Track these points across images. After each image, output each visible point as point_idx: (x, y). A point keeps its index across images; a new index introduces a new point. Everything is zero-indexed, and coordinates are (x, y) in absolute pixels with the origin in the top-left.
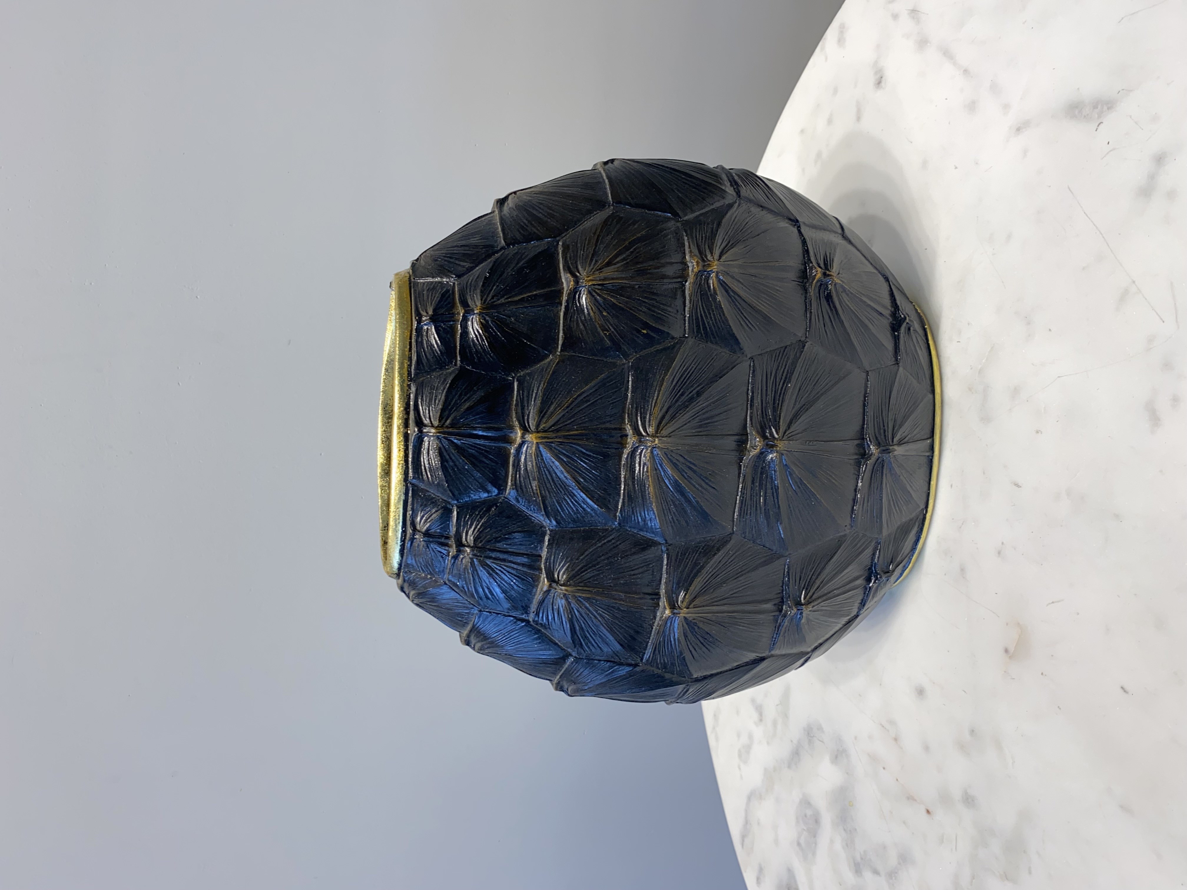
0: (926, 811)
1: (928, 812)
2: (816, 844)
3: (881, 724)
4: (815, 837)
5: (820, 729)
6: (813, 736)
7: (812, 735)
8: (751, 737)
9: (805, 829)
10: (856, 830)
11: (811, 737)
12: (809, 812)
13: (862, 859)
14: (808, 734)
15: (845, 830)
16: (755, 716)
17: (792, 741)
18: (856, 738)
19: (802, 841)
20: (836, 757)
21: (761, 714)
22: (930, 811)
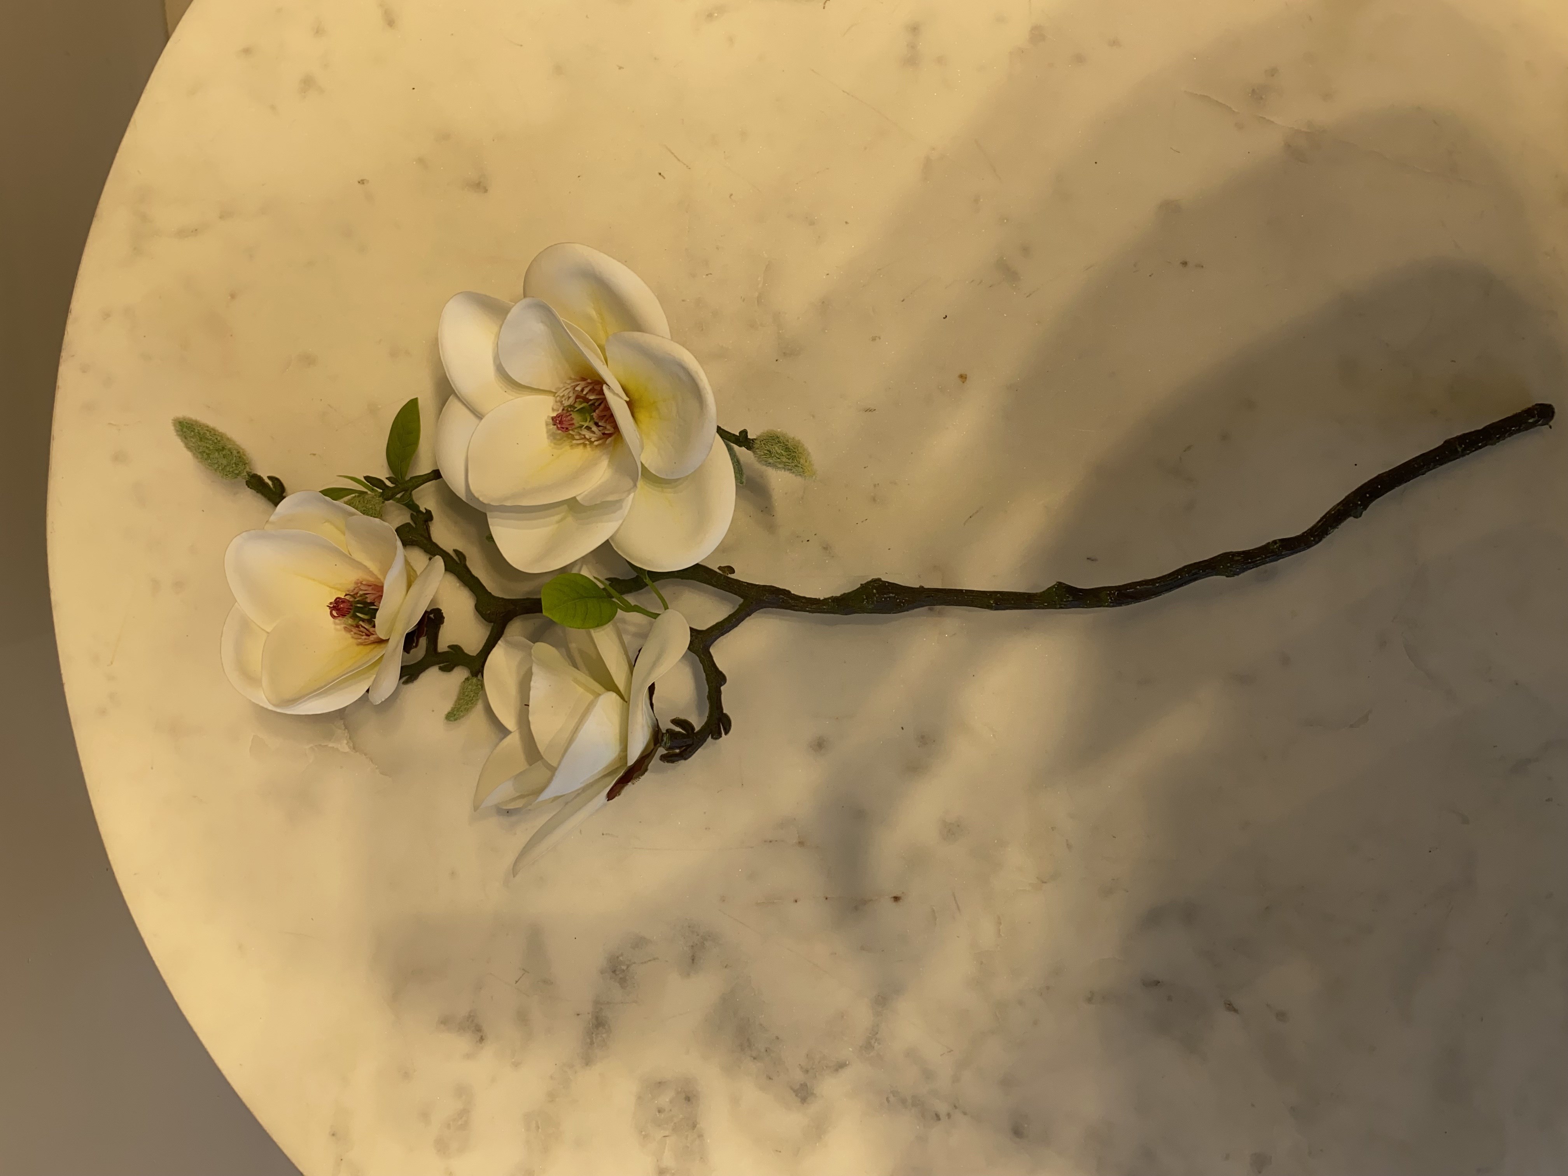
0: (893, 899)
1: (896, 899)
2: (700, 1136)
3: (765, 841)
4: (694, 1126)
5: (639, 942)
6: (628, 966)
7: (624, 967)
8: (462, 1091)
9: (667, 1133)
10: (777, 1038)
11: (624, 971)
12: (665, 1099)
13: (807, 1071)
14: (614, 972)
15: (755, 1058)
16: (462, 1043)
17: (578, 1015)
18: (723, 899)
19: (669, 1161)
20: (693, 960)
21: (478, 1029)
22: (897, 893)
